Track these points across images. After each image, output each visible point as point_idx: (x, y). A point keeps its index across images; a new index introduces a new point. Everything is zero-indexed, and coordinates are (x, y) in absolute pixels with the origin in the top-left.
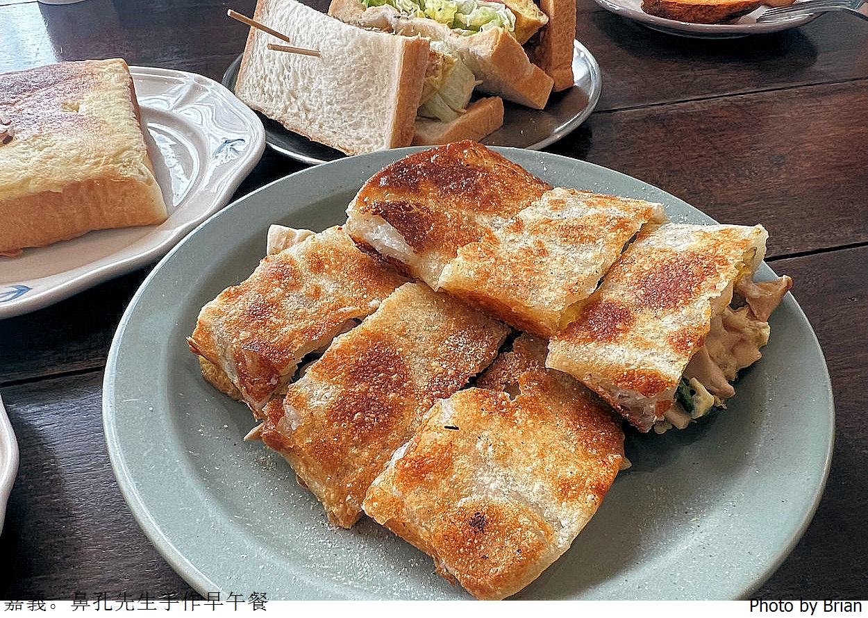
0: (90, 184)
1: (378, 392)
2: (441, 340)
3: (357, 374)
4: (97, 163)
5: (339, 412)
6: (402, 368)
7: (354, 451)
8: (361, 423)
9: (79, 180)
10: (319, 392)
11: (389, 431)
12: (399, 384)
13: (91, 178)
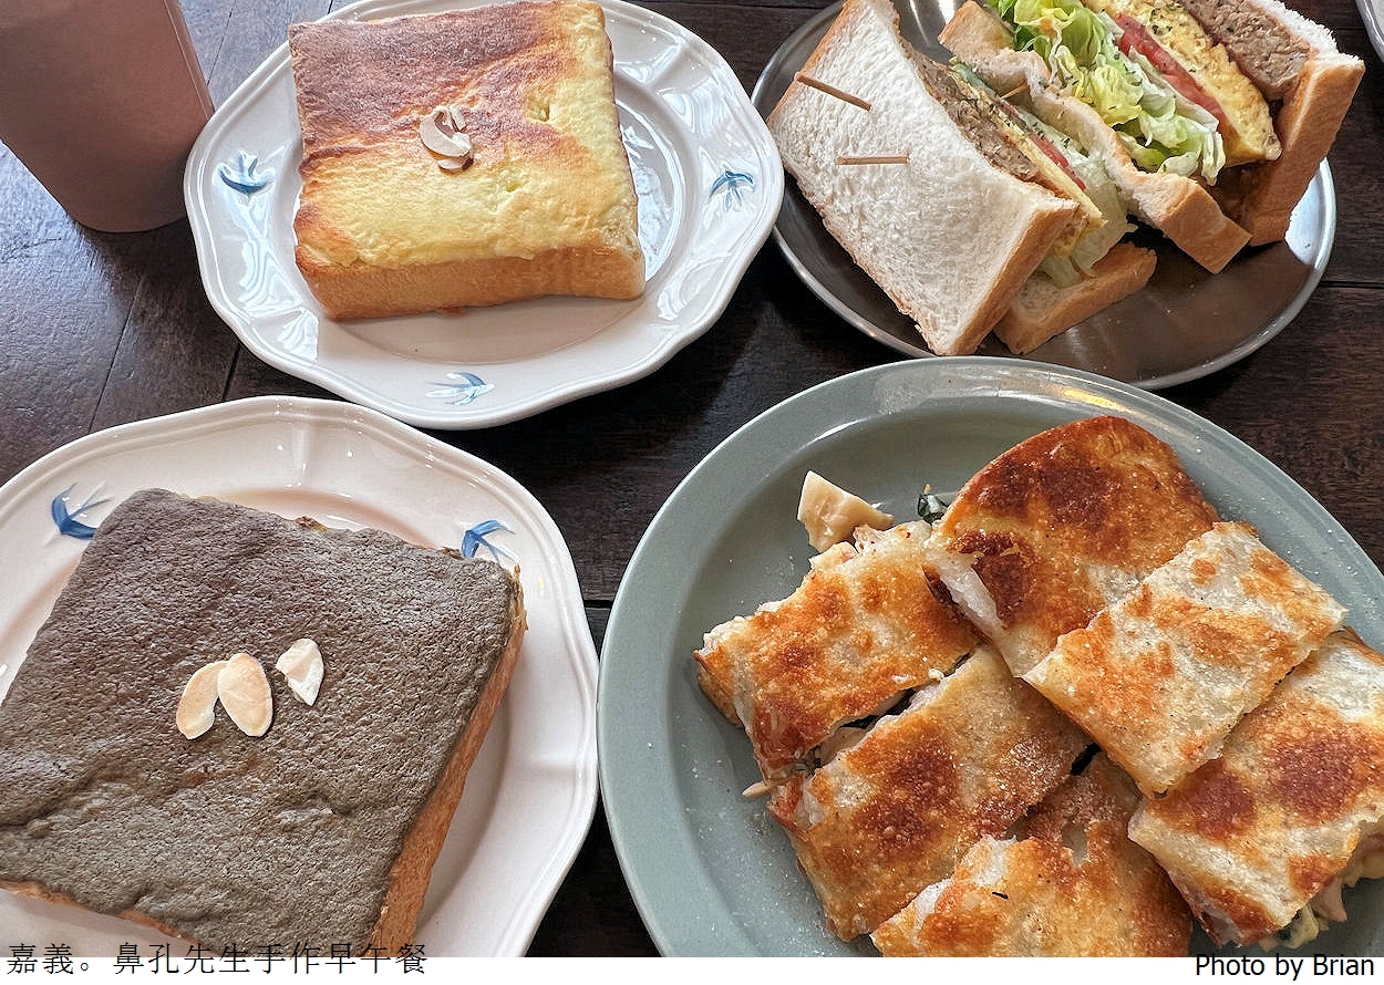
0: (567, 252)
1: (918, 805)
2: (1007, 747)
3: (900, 776)
4: (579, 224)
5: (869, 818)
6: (952, 779)
7: (876, 868)
8: (892, 839)
9: (556, 247)
10: (851, 788)
11: (920, 857)
12: (944, 800)
13: (571, 245)
